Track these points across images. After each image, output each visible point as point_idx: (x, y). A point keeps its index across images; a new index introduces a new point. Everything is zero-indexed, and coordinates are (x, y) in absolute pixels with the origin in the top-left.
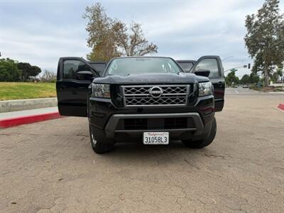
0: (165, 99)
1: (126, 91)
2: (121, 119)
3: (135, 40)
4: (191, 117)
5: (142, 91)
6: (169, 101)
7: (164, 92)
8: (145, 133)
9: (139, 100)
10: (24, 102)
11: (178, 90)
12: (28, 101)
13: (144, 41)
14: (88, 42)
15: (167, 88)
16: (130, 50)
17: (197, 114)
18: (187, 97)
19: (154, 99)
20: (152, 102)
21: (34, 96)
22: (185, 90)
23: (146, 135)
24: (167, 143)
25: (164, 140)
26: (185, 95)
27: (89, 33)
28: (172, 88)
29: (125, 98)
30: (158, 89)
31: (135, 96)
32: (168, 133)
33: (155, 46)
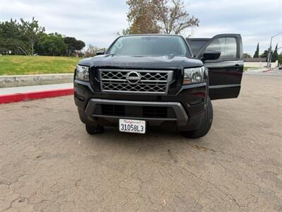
0: (142, 86)
1: (103, 75)
2: (98, 104)
3: (176, 13)
4: (171, 107)
5: (119, 76)
6: (147, 88)
7: (142, 79)
8: (120, 120)
9: (115, 85)
10: (54, 76)
11: (158, 77)
12: (58, 75)
13: (185, 14)
14: (128, 17)
15: (146, 73)
16: (169, 24)
17: (179, 104)
18: (167, 85)
19: (131, 85)
20: (129, 88)
21: (64, 70)
22: (167, 77)
23: (122, 122)
24: (144, 132)
25: (140, 129)
26: (165, 83)
27: (129, 6)
28: (151, 73)
29: (101, 82)
30: (135, 75)
31: (112, 81)
32: (144, 122)
33: (197, 20)
